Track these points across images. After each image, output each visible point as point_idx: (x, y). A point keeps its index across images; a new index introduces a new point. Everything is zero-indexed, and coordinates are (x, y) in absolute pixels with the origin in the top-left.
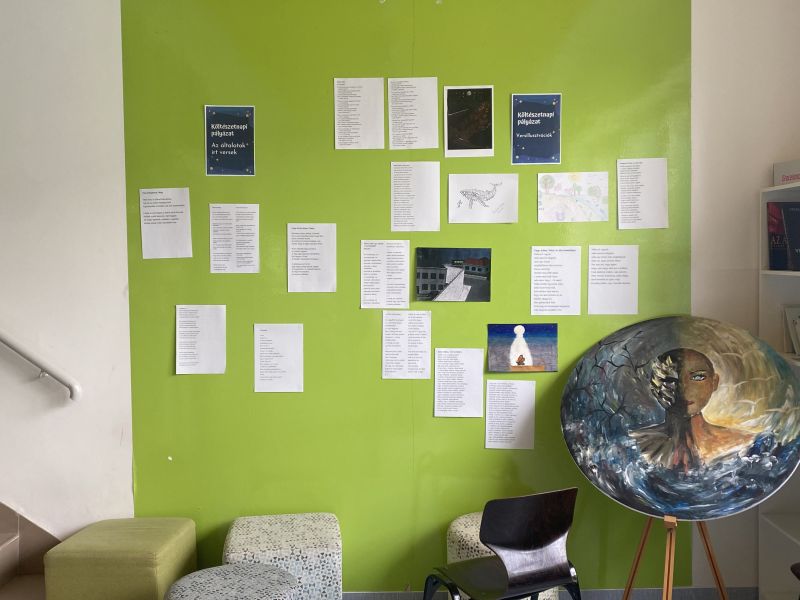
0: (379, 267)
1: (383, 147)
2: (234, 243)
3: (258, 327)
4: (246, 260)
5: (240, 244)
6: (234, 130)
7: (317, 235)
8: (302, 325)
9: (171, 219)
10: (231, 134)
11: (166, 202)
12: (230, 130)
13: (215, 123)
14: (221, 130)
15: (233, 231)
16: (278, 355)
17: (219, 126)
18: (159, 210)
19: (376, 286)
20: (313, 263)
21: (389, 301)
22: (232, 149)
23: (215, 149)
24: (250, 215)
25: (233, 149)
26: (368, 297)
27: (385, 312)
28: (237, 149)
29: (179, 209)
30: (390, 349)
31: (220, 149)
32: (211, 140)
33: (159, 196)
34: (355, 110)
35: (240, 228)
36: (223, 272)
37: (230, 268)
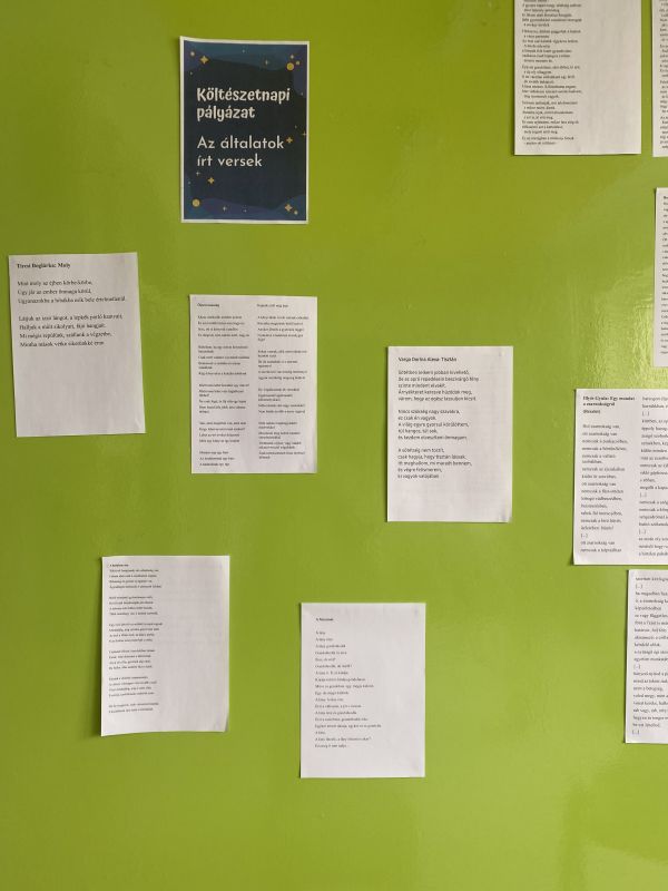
0: (620, 459)
1: (638, 151)
2: (251, 396)
3: (310, 612)
4: (284, 439)
5: (269, 399)
6: (255, 104)
7: (464, 376)
8: (422, 607)
9: (93, 333)
10: (249, 113)
11: (77, 290)
12: (246, 105)
13: (205, 86)
14: (220, 104)
15: (251, 367)
16: (360, 684)
17: (216, 93)
18: (61, 310)
19: (611, 506)
20: (450, 448)
21: (646, 545)
22: (249, 153)
23: (204, 152)
24: (294, 327)
25: (251, 153)
26: (593, 536)
27: (634, 574)
28: (263, 153)
29: (111, 308)
30: (647, 667)
31: (218, 153)
32: (195, 129)
33: (59, 275)
34: (566, 54)
35: (267, 360)
36: (223, 470)
37: (241, 460)
